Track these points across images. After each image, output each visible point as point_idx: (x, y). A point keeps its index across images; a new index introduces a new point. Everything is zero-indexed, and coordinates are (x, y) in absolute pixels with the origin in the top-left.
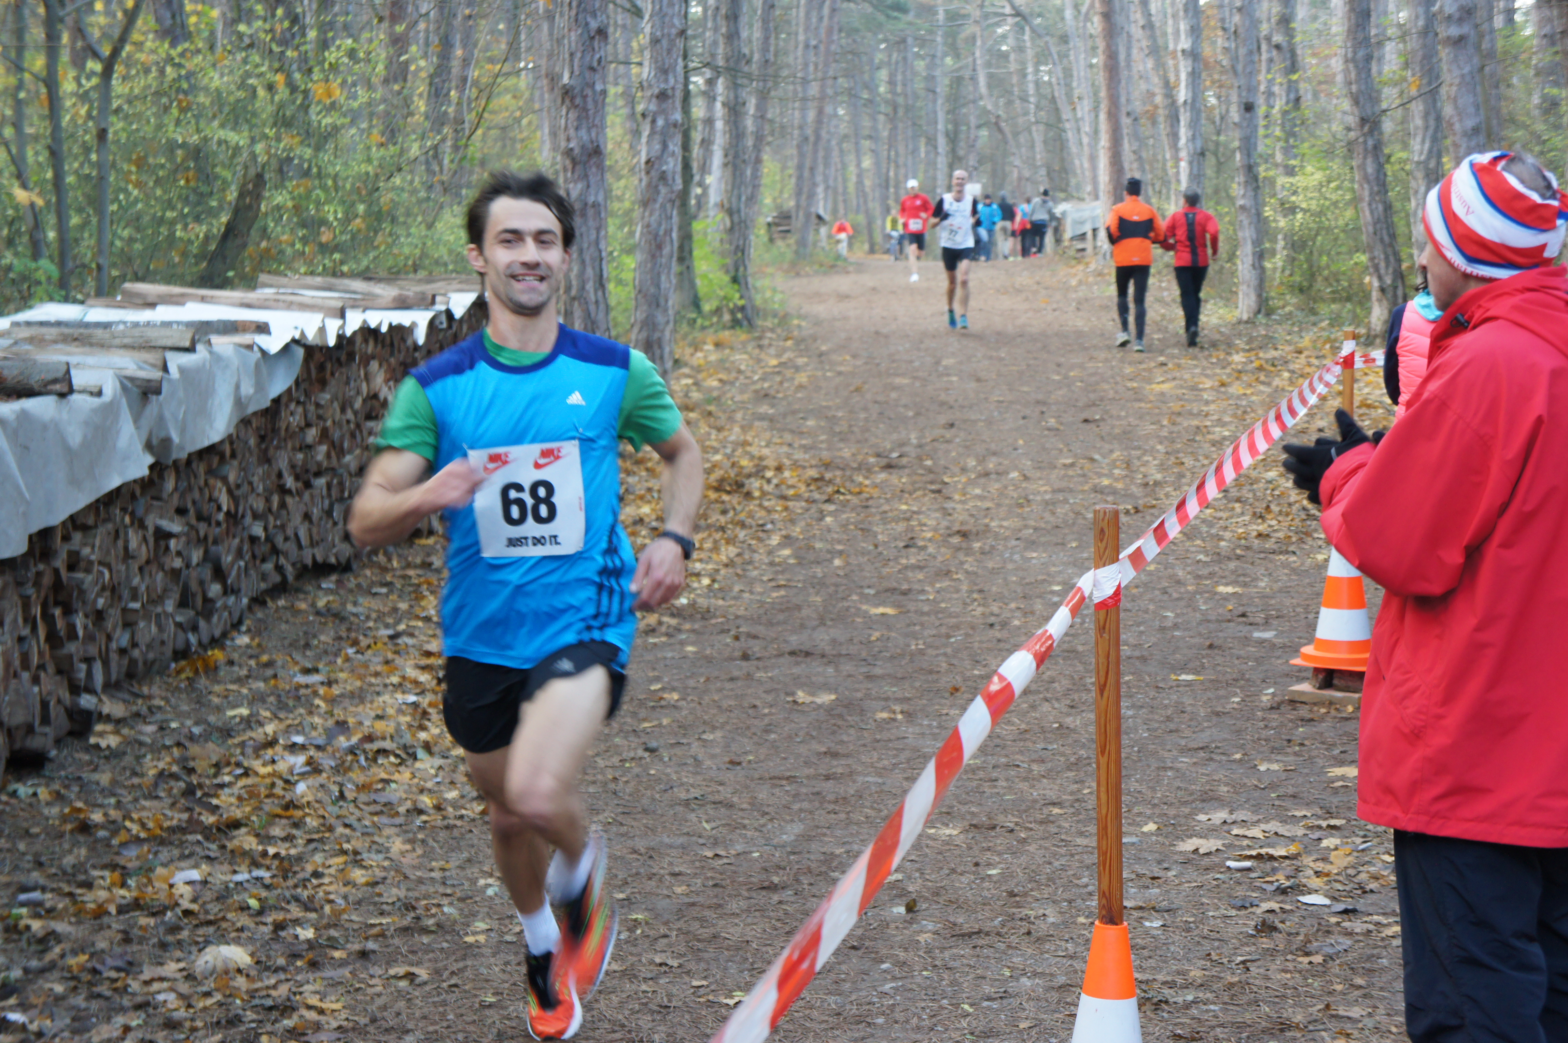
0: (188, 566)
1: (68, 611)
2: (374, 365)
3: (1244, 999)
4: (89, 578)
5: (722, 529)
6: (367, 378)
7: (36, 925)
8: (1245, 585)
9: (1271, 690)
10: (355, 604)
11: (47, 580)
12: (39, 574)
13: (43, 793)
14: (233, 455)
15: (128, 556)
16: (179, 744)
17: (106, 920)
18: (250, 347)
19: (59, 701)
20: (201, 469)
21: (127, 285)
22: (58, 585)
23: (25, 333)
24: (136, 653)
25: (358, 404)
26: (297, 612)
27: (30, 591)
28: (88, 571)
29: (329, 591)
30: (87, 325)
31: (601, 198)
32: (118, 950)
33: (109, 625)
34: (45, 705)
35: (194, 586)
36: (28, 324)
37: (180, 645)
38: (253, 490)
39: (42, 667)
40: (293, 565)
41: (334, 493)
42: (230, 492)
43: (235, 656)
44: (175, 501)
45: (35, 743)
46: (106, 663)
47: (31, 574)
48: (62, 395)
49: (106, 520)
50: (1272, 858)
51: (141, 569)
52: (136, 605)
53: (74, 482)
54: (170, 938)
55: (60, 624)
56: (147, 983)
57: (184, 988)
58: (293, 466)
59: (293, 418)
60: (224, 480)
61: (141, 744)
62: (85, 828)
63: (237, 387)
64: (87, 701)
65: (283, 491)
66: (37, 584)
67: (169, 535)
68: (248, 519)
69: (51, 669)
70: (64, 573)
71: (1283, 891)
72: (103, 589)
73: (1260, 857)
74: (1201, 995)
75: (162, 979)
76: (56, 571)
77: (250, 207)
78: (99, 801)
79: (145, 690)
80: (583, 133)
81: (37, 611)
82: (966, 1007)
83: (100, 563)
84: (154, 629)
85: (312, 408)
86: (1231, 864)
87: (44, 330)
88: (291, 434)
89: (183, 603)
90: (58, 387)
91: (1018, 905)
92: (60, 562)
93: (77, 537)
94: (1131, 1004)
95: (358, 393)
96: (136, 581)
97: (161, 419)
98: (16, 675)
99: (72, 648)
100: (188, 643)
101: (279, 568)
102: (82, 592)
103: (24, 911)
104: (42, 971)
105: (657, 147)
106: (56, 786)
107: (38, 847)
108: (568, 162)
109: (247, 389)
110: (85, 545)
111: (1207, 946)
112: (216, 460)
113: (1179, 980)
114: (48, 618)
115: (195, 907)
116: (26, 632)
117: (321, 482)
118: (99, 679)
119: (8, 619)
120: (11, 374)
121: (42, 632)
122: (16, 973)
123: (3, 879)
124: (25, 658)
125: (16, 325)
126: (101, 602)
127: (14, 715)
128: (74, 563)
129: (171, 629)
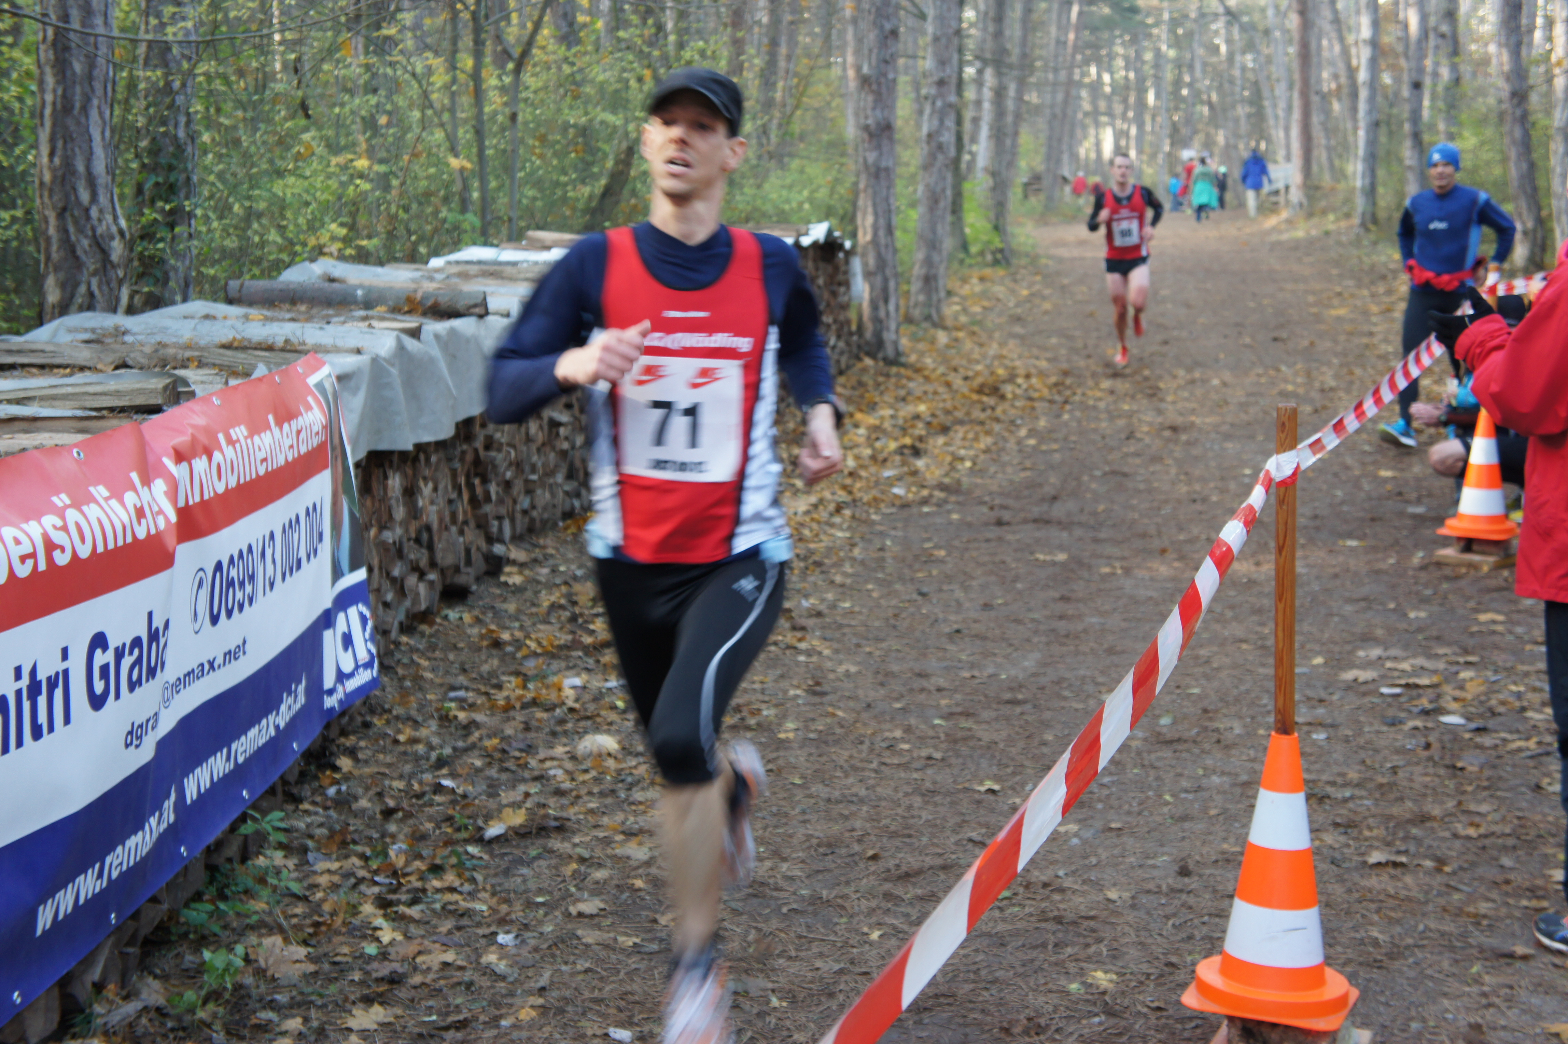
0: (573, 447)
1: (485, 481)
3: (1391, 796)
4: (500, 456)
5: (982, 423)
7: (462, 716)
8: (1402, 470)
9: (1421, 554)
11: (469, 457)
12: (463, 453)
13: (467, 617)
15: (529, 439)
16: (566, 583)
17: (512, 713)
19: (478, 549)
21: (531, 233)
22: (477, 461)
23: (455, 269)
24: (535, 514)
27: (457, 465)
28: (499, 450)
30: (501, 264)
31: (890, 164)
32: (521, 736)
33: (515, 491)
34: (468, 551)
35: (578, 463)
36: (458, 263)
37: (567, 508)
39: (465, 522)
45: (461, 580)
46: (513, 520)
47: (458, 452)
48: (481, 316)
50: (1417, 686)
51: (538, 450)
52: (534, 477)
54: (559, 729)
55: (479, 490)
56: (542, 761)
57: (569, 765)
61: (538, 582)
62: (497, 644)
64: (498, 549)
66: (462, 460)
67: (559, 424)
69: (472, 524)
70: (482, 453)
71: (1426, 713)
72: (511, 464)
73: (1407, 686)
74: (1358, 792)
75: (553, 759)
76: (476, 451)
77: (621, 173)
78: (508, 623)
79: (541, 542)
80: (878, 113)
81: (462, 480)
82: (1168, 797)
83: (509, 445)
84: (548, 495)
86: (1385, 690)
87: (469, 267)
89: (570, 476)
90: (477, 310)
91: (1211, 719)
92: (479, 444)
94: (1299, 799)
96: (535, 458)
98: (447, 528)
99: (488, 509)
100: (573, 508)
102: (495, 467)
103: (453, 705)
104: (466, 750)
105: (936, 123)
106: (476, 612)
107: (463, 657)
108: (866, 136)
111: (1362, 754)
113: (1339, 780)
114: (471, 486)
115: (577, 706)
118: (507, 532)
119: (441, 486)
120: (444, 300)
121: (466, 496)
122: (447, 751)
123: (438, 681)
124: (453, 515)
125: (449, 263)
126: (509, 475)
127: (446, 558)
128: (489, 444)
129: (561, 495)
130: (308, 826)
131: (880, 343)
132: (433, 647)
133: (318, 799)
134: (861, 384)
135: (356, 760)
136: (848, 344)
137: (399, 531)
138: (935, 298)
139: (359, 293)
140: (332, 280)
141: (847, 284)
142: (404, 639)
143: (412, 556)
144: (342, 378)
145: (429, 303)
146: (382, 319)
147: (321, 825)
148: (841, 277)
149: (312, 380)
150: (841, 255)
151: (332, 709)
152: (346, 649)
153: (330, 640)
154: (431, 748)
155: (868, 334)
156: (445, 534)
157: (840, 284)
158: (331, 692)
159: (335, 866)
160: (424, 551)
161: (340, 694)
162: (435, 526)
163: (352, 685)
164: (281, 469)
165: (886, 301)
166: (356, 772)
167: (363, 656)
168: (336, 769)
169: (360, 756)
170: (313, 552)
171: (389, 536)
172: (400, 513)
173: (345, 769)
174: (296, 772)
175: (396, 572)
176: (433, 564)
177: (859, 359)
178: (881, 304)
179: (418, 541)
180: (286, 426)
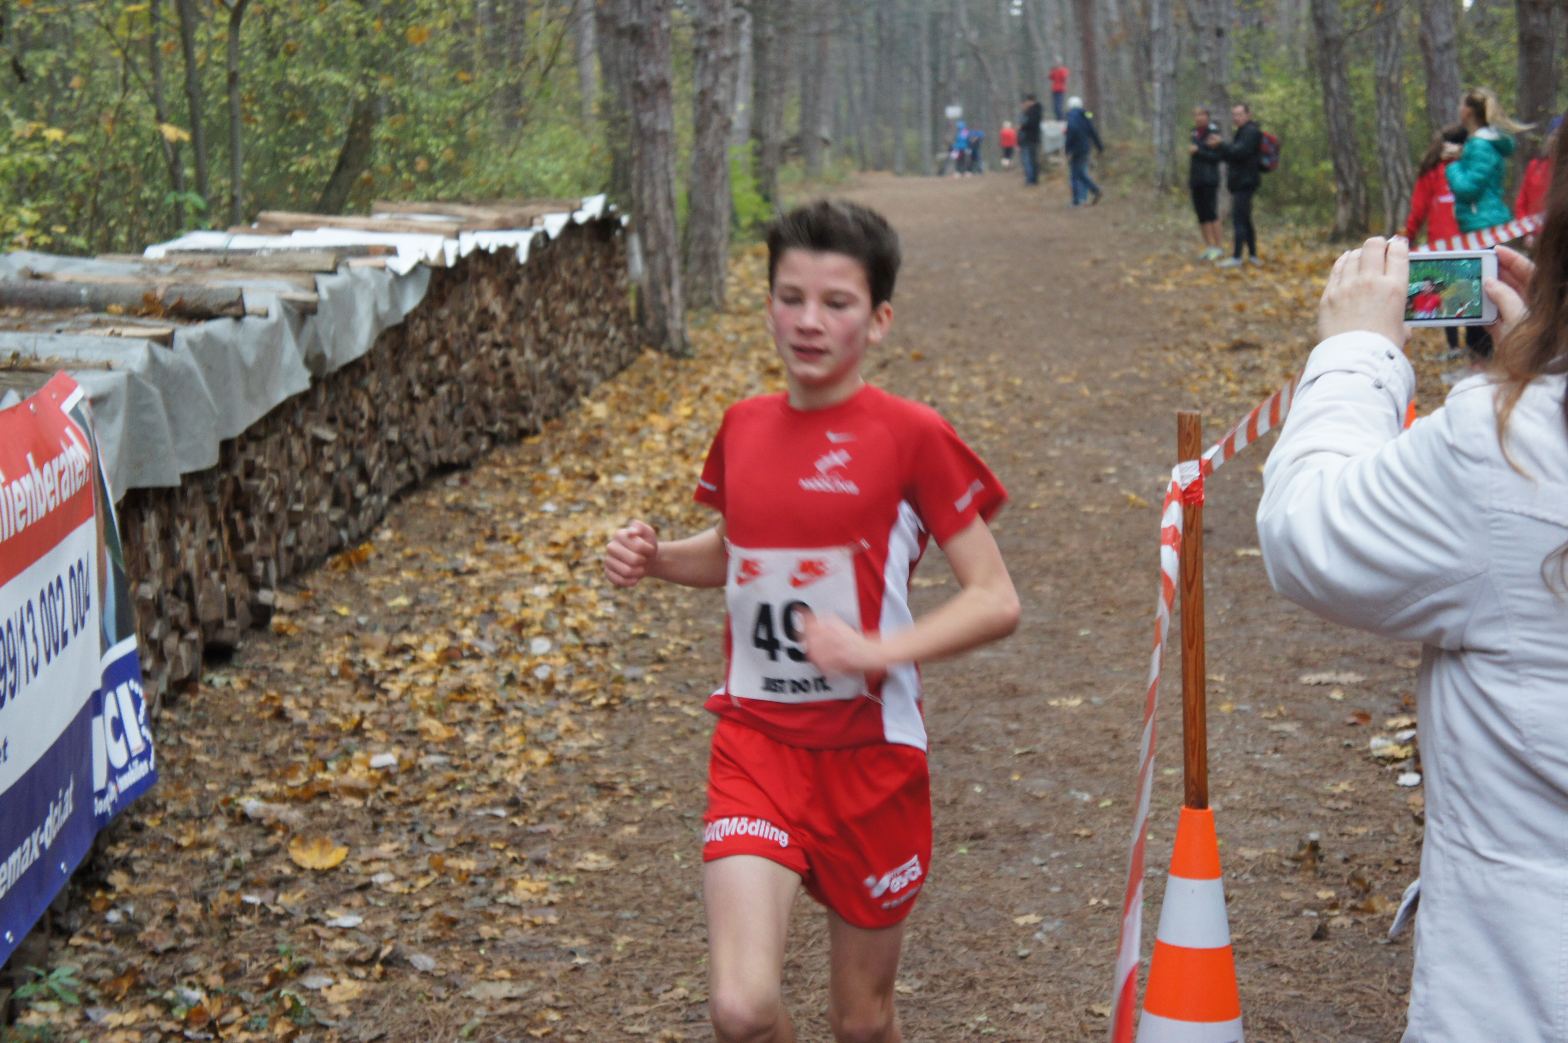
0: (338, 469)
1: (247, 515)
2: (484, 282)
4: (263, 485)
6: (479, 294)
10: (479, 499)
11: (229, 488)
12: (223, 483)
13: (236, 682)
14: (372, 368)
15: (291, 462)
16: (349, 634)
18: (383, 269)
19: (242, 597)
20: (346, 381)
21: (263, 215)
22: (238, 492)
23: (186, 259)
24: (301, 551)
25: (472, 317)
26: (429, 508)
27: (216, 498)
28: (261, 478)
29: (455, 488)
30: (235, 252)
31: (667, 126)
33: (278, 524)
34: (231, 602)
35: (344, 488)
36: (181, 252)
37: (334, 541)
38: (388, 398)
39: (226, 566)
40: (424, 465)
41: (455, 398)
42: (371, 401)
43: (382, 550)
44: (326, 411)
45: (225, 636)
46: (278, 561)
47: (216, 483)
48: (238, 318)
49: (275, 430)
51: (302, 474)
52: (299, 507)
53: (250, 397)
55: (241, 528)
56: (366, 863)
57: (402, 868)
58: (419, 376)
59: (419, 332)
60: (366, 390)
61: (315, 634)
62: (281, 715)
63: (375, 305)
64: (265, 596)
65: (412, 399)
66: (222, 492)
67: (323, 442)
68: (386, 425)
69: (233, 567)
70: (242, 481)
72: (274, 494)
75: (379, 859)
76: (236, 480)
77: (361, 140)
78: (288, 689)
79: (309, 583)
80: (651, 68)
81: (221, 516)
83: (272, 470)
84: (313, 528)
85: (433, 323)
87: (199, 257)
88: (417, 348)
89: (336, 503)
92: (238, 470)
93: (252, 447)
95: (472, 307)
96: (299, 485)
97: (316, 337)
98: (207, 575)
99: (251, 548)
100: (340, 539)
101: (411, 469)
102: (258, 499)
105: (709, 79)
106: (246, 675)
107: (241, 734)
108: (638, 95)
109: (384, 306)
110: (258, 454)
112: (358, 373)
115: (395, 789)
116: (214, 535)
117: (443, 390)
118: (273, 575)
119: (199, 525)
120: (190, 299)
121: (226, 536)
122: (245, 856)
123: (216, 765)
124: (214, 559)
125: (171, 253)
126: (273, 506)
127: (209, 611)
128: (251, 470)
129: (327, 527)
130: (86, 966)
131: (664, 333)
132: (202, 723)
133: (93, 930)
134: (647, 381)
135: (132, 874)
136: (629, 335)
137: (157, 583)
138: (715, 279)
139: (84, 292)
140: (37, 277)
141: (624, 265)
142: (166, 714)
143: (171, 612)
144: (96, 402)
145: (172, 303)
146: (119, 324)
147: (104, 965)
148: (618, 258)
149: (67, 406)
150: (618, 233)
151: (104, 815)
152: (117, 738)
153: (100, 727)
154: (225, 854)
155: (650, 324)
156: (205, 582)
157: (618, 266)
158: (102, 794)
159: (129, 1018)
160: (184, 605)
161: (112, 796)
162: (195, 574)
163: (126, 782)
164: (41, 523)
165: (669, 284)
166: (135, 891)
167: (137, 745)
168: (108, 888)
169: (137, 869)
170: (80, 623)
171: (148, 591)
172: (157, 560)
173: (120, 888)
174: (66, 897)
175: (155, 634)
176: (194, 620)
177: (641, 352)
178: (664, 288)
179: (176, 592)
180: (47, 467)
